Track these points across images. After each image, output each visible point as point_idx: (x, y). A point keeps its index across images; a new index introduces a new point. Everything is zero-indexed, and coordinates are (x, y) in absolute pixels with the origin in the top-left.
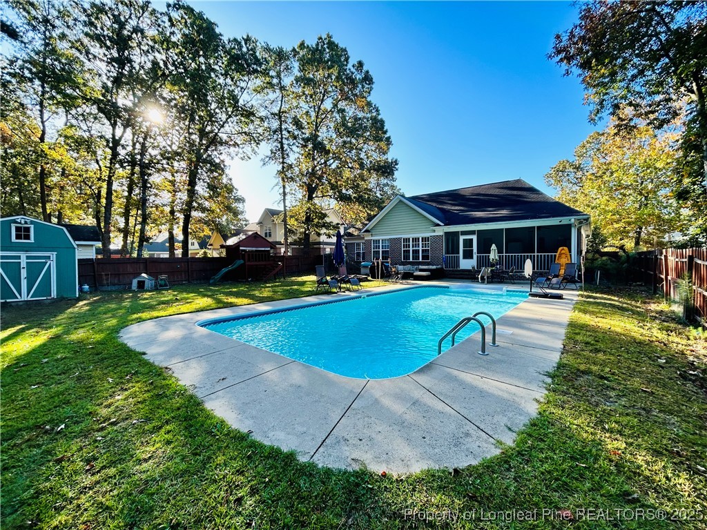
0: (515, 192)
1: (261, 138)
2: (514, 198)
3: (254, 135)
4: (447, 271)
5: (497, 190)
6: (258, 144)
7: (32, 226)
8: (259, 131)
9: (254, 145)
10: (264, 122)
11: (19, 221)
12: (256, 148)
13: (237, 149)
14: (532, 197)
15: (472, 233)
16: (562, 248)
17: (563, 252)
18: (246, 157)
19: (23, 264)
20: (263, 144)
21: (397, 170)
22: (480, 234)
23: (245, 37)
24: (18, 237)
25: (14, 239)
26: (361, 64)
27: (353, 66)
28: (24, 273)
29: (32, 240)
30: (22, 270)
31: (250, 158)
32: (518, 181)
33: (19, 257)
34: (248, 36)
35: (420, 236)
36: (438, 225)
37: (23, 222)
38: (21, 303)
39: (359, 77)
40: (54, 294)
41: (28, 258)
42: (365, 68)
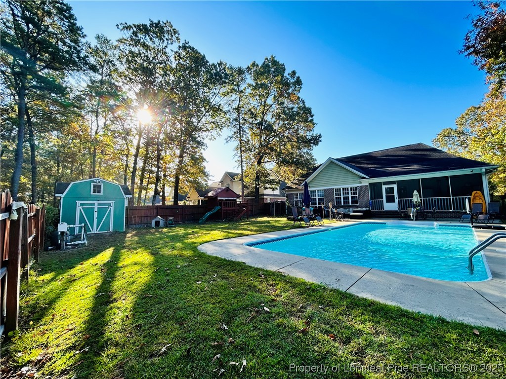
0: (420, 153)
1: (224, 125)
2: (419, 157)
3: (219, 124)
4: (373, 212)
5: (403, 152)
6: (221, 129)
7: (102, 184)
8: (222, 121)
9: (218, 130)
10: (226, 114)
11: (96, 181)
12: (220, 132)
13: (207, 133)
14: (436, 155)
15: (393, 183)
16: (475, 192)
17: (476, 195)
18: (213, 138)
19: (96, 209)
20: (225, 129)
21: (321, 141)
22: (399, 183)
23: (219, 62)
24: (94, 192)
25: (92, 193)
26: (294, 73)
27: (289, 74)
28: (96, 215)
29: (102, 194)
30: (95, 213)
31: (215, 139)
32: (420, 144)
33: (94, 205)
34: (221, 61)
35: (349, 186)
36: (364, 178)
37: (98, 182)
38: (93, 235)
39: (292, 81)
40: (111, 229)
41: (99, 205)
42: (297, 75)
